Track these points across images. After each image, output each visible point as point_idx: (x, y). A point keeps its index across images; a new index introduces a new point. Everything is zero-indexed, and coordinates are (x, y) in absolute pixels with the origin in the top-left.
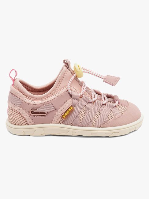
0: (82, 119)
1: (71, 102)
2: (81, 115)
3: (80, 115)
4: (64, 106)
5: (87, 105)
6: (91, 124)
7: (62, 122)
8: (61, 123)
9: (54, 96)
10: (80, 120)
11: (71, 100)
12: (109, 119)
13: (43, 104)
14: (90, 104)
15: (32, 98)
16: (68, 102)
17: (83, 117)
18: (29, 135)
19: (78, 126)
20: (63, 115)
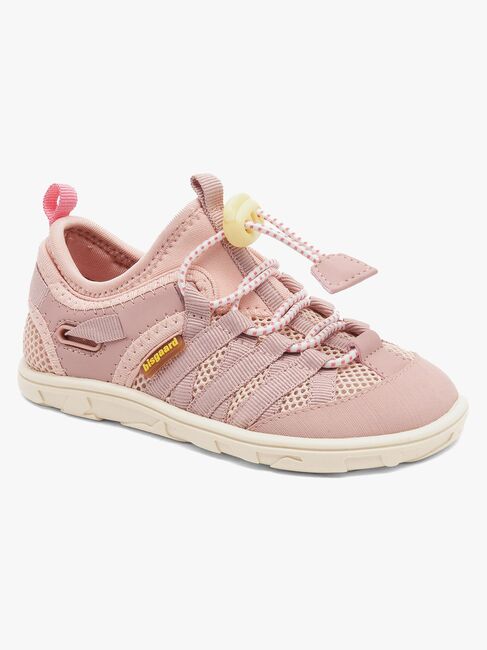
0: (201, 388)
1: (180, 323)
2: (202, 374)
3: (200, 373)
4: (151, 331)
5: (231, 344)
6: (221, 412)
7: (144, 386)
8: (138, 389)
9: (133, 294)
10: (195, 390)
11: (180, 315)
12: (283, 406)
13: (97, 312)
14: (247, 342)
15: (76, 288)
16: (169, 319)
17: (205, 380)
18: (59, 410)
19: (185, 410)
20: (146, 363)
